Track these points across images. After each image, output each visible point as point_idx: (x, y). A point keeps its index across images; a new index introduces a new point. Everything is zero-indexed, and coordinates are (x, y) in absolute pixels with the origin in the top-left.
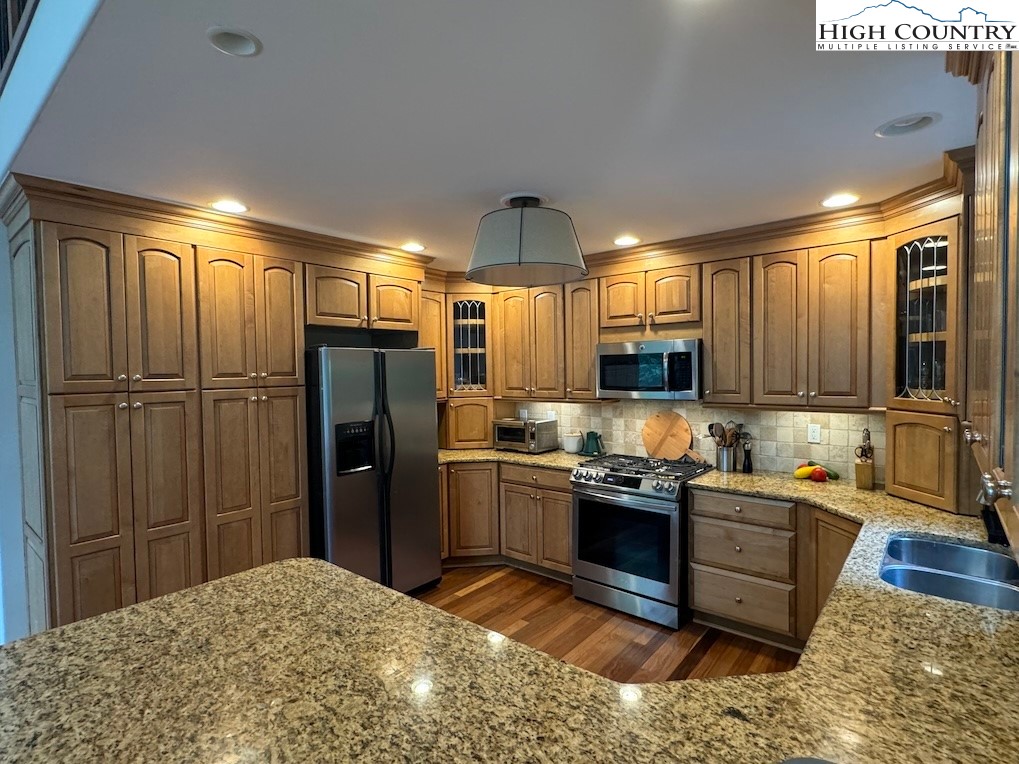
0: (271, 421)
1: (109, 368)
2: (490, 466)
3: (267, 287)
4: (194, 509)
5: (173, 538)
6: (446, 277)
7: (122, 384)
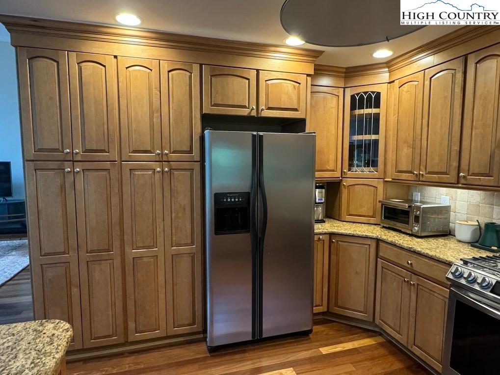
0: (173, 188)
1: (60, 145)
2: (368, 242)
3: (170, 85)
4: (117, 243)
5: (103, 262)
6: (345, 73)
7: (68, 155)
